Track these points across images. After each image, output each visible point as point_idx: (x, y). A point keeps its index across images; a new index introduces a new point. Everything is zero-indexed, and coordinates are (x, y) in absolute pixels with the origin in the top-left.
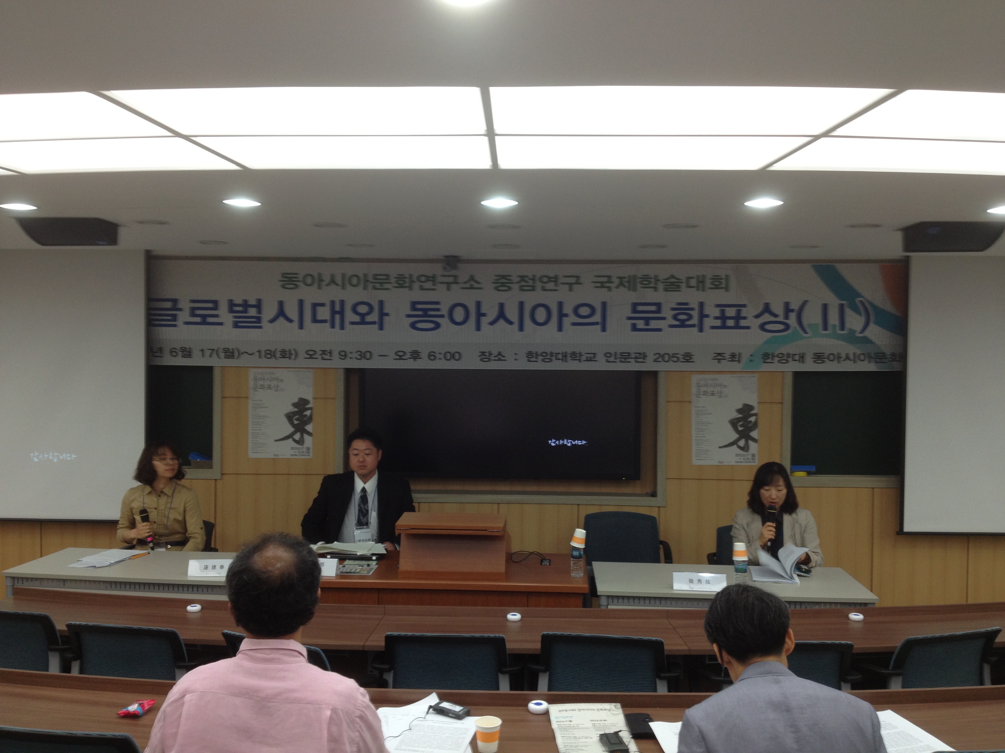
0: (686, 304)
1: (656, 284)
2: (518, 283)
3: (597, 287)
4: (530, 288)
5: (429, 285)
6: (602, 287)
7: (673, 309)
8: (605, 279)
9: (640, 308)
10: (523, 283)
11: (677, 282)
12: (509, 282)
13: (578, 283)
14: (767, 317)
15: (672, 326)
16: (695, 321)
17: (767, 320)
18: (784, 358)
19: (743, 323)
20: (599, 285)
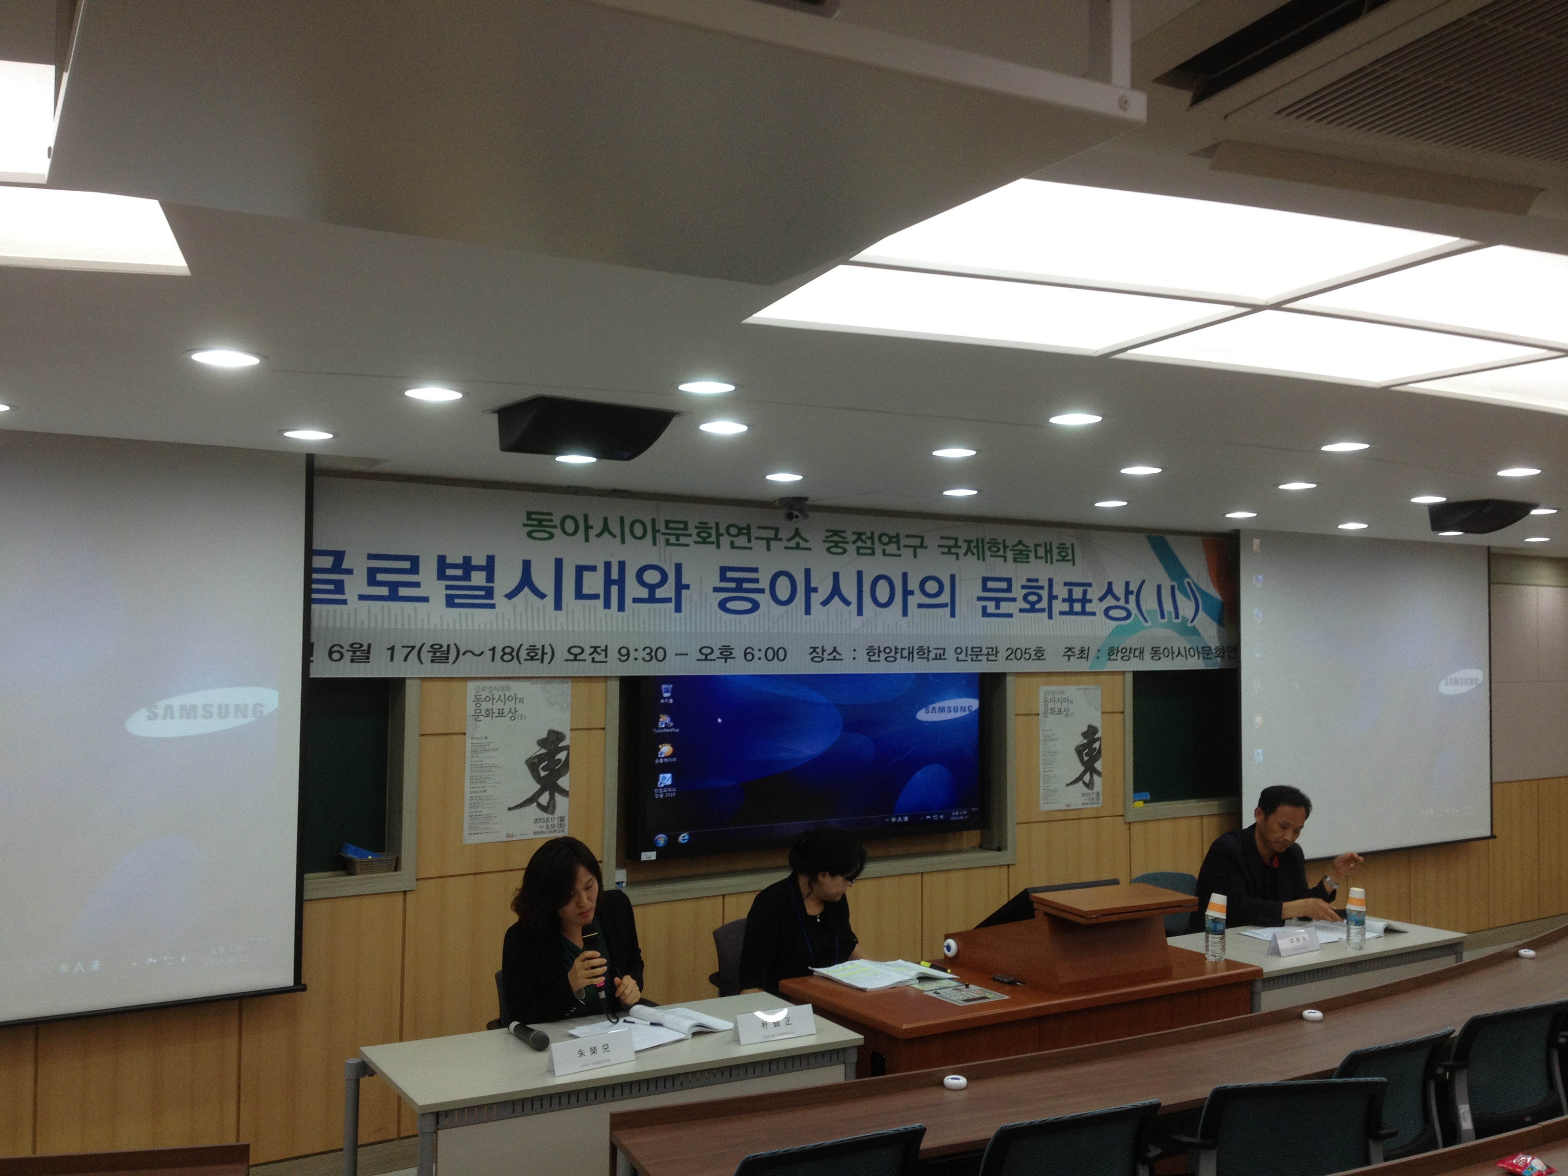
0: (1037, 580)
1: (1005, 552)
2: (854, 542)
3: (943, 553)
4: (869, 551)
5: (741, 541)
6: (949, 553)
7: (1023, 587)
8: (952, 543)
9: (990, 585)
10: (860, 544)
11: (1025, 551)
12: (843, 540)
13: (922, 546)
14: (1110, 601)
15: (1022, 610)
16: (1044, 604)
17: (1109, 605)
18: (1128, 653)
19: (1089, 608)
20: (946, 550)
